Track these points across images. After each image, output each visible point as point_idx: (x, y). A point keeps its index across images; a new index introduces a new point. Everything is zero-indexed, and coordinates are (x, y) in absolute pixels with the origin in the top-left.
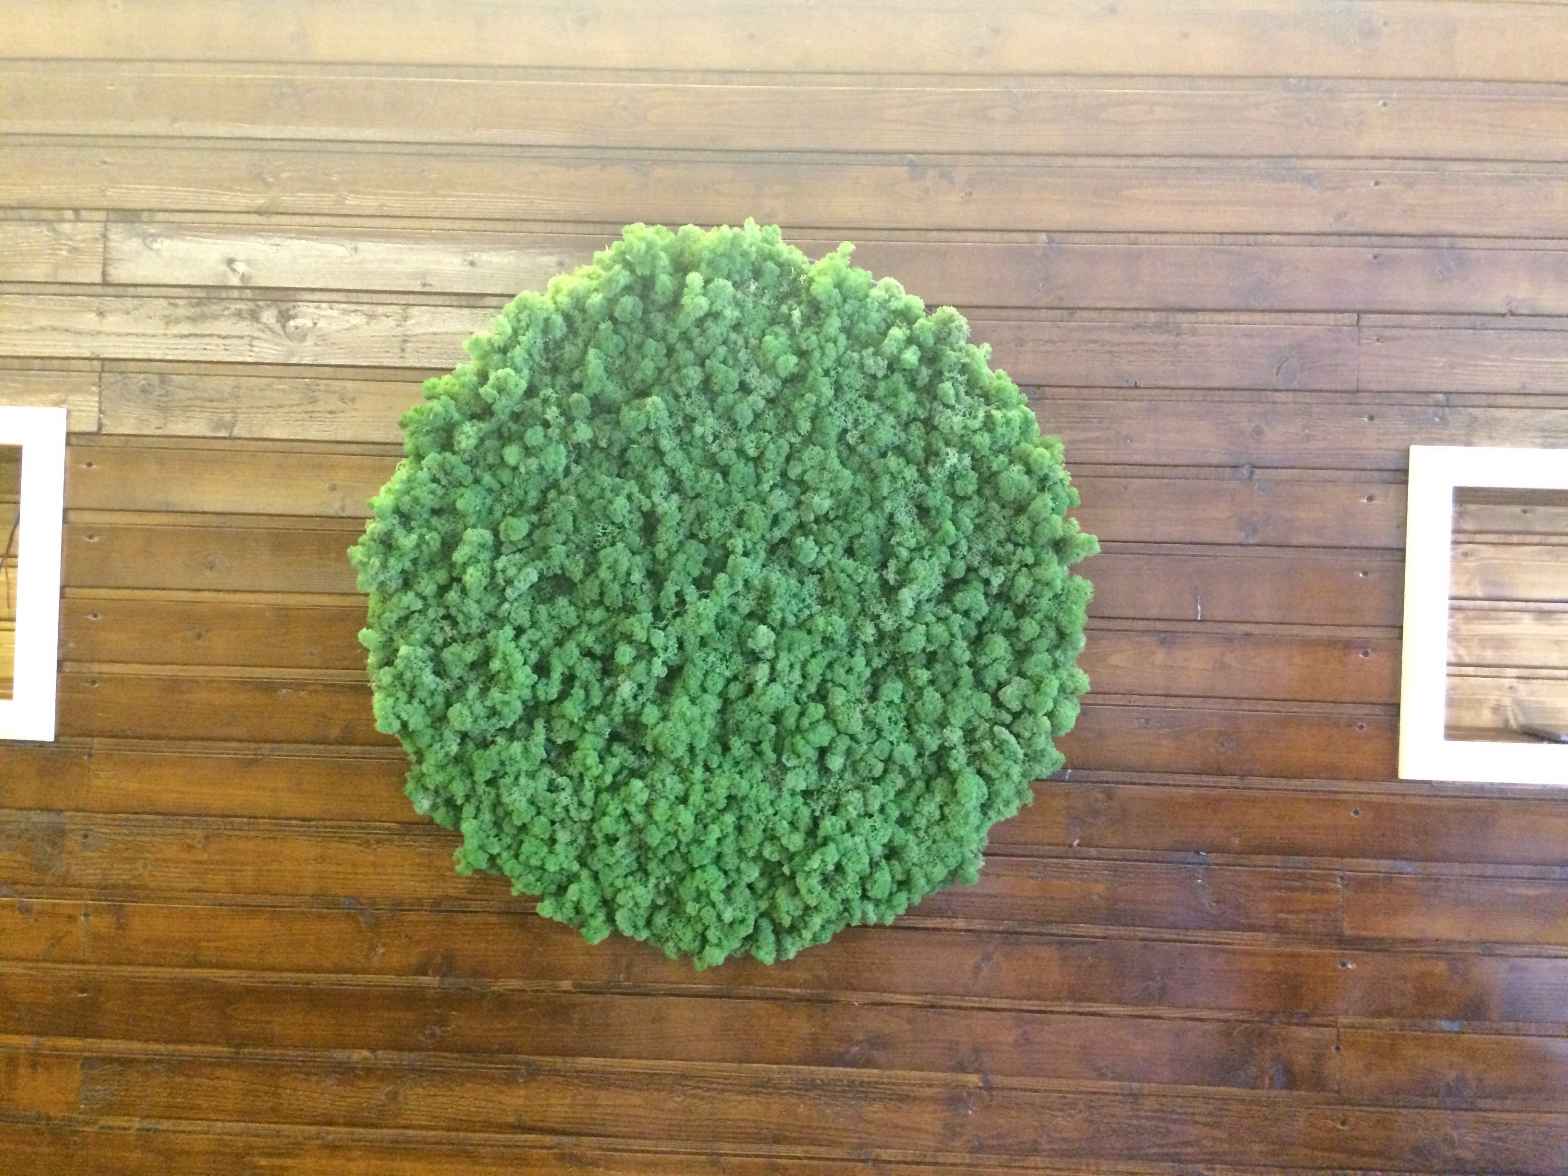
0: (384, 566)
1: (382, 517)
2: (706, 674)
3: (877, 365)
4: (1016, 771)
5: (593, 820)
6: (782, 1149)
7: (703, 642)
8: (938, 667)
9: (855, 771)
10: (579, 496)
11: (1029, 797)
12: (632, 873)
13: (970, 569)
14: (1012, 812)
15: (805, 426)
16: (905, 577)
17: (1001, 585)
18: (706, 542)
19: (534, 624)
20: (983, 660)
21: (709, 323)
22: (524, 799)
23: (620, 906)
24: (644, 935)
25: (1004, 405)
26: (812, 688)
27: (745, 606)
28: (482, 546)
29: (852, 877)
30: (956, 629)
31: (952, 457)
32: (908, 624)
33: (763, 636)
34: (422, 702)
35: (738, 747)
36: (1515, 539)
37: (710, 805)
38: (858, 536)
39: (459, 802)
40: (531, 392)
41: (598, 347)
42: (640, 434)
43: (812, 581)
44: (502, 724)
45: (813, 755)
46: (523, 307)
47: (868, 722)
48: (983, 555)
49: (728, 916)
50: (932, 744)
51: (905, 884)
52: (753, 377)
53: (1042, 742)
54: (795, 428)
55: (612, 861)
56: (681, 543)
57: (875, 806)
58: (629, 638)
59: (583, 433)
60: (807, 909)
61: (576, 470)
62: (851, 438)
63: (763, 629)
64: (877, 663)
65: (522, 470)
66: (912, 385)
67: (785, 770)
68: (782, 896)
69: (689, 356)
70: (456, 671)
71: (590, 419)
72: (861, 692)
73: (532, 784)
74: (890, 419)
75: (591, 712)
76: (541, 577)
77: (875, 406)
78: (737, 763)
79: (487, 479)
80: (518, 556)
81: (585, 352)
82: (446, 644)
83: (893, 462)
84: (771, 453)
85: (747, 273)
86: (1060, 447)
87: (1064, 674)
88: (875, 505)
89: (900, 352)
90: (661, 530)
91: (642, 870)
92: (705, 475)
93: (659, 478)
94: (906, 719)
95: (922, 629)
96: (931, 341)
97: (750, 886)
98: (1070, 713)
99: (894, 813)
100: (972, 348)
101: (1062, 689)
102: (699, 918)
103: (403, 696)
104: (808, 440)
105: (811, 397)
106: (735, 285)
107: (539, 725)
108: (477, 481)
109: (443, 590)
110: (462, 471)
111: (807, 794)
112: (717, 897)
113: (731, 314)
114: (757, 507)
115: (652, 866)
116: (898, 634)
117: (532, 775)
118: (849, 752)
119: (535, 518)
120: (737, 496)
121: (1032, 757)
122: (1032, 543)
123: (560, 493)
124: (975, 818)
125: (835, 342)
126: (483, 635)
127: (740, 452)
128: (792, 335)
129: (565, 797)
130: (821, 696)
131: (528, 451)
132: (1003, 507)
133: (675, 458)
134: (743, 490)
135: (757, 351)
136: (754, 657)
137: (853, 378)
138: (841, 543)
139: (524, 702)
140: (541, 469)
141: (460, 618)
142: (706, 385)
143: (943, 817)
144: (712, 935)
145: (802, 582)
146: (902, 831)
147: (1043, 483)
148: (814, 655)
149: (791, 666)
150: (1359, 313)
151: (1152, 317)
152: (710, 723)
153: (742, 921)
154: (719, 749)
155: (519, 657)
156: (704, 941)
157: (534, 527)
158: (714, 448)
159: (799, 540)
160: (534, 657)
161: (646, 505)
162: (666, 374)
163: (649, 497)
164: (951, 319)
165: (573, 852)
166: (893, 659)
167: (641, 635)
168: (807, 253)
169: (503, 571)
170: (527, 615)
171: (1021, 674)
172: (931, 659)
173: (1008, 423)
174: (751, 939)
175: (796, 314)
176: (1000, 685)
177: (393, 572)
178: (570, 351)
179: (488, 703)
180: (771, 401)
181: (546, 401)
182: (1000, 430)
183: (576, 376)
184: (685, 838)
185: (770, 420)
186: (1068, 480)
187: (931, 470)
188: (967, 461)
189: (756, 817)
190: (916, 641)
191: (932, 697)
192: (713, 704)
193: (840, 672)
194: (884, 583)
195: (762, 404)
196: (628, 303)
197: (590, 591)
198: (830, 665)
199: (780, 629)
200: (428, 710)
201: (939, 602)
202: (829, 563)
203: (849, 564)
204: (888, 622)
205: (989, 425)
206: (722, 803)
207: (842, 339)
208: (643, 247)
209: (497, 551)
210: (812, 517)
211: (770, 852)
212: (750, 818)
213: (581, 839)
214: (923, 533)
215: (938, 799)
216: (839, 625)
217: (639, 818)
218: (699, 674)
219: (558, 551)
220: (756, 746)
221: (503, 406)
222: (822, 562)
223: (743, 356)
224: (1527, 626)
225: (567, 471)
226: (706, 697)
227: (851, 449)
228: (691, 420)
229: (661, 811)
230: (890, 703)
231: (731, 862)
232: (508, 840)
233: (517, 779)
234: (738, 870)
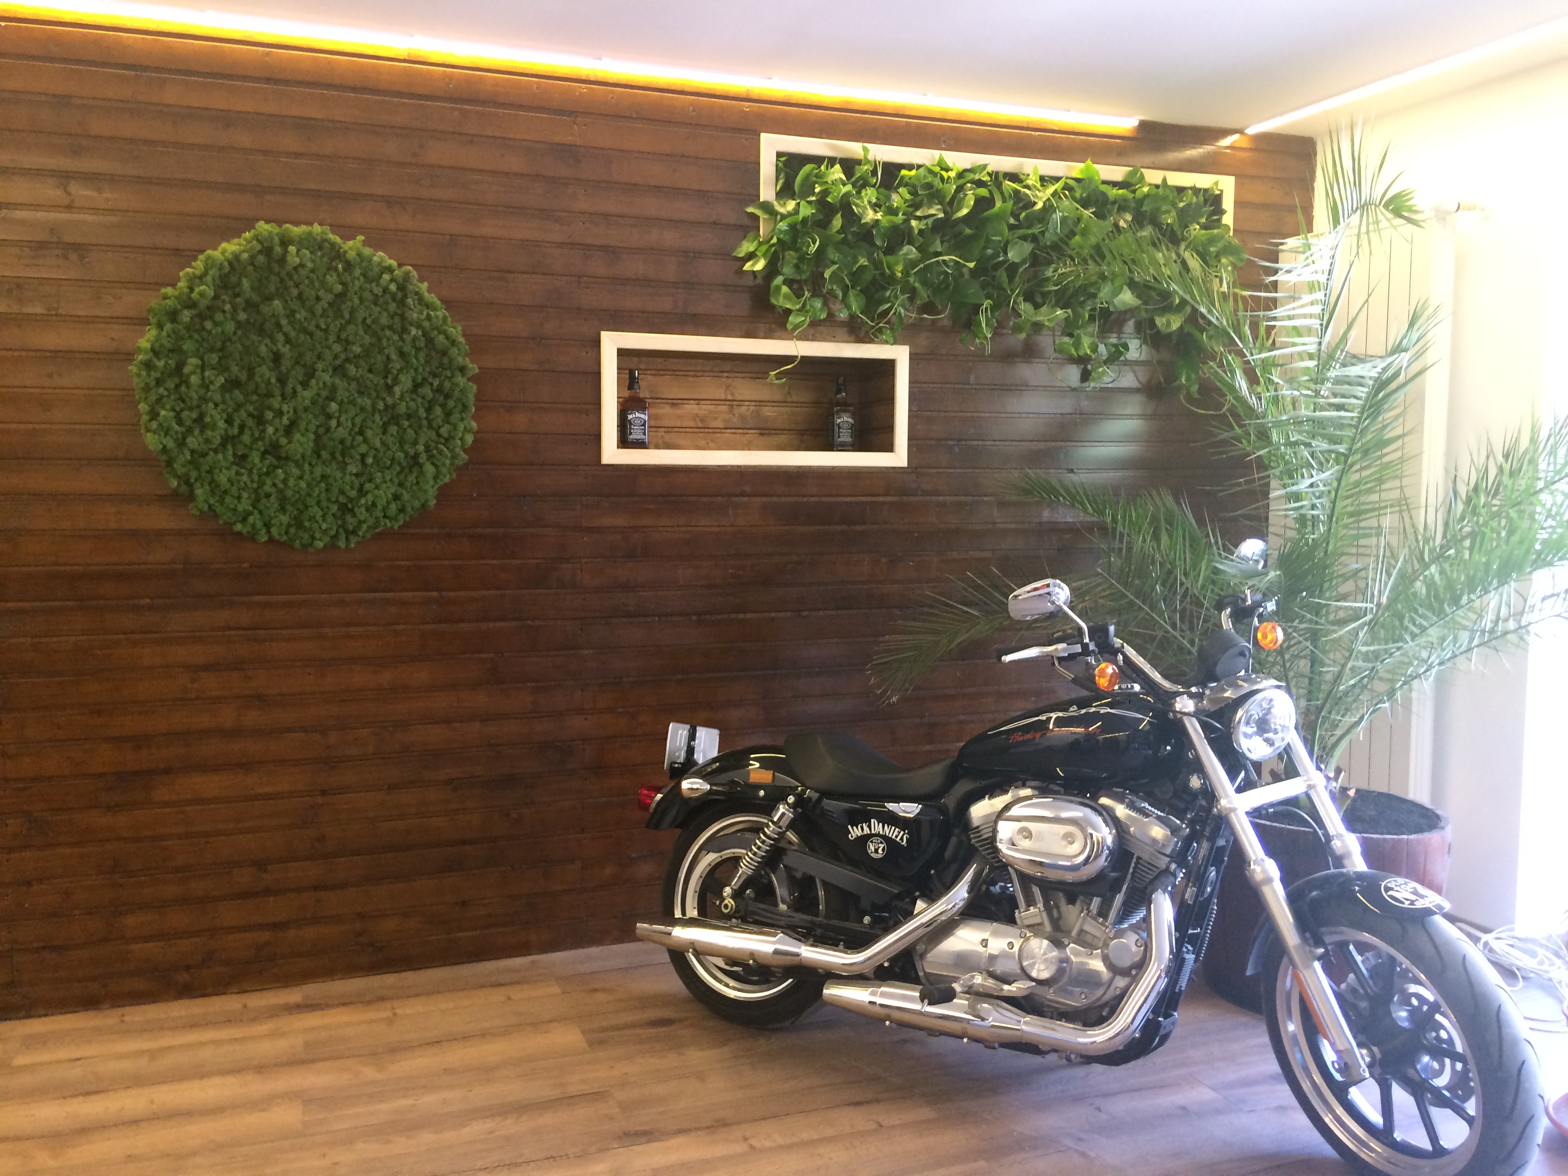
0: (149, 375)
1: (146, 353)
2: (307, 424)
3: (378, 291)
4: (448, 462)
5: (258, 488)
6: (352, 629)
7: (306, 410)
8: (412, 420)
9: (378, 465)
10: (242, 345)
11: (454, 476)
12: (278, 511)
13: (424, 379)
14: (447, 479)
15: (347, 316)
16: (396, 381)
17: (438, 386)
18: (304, 366)
19: (224, 402)
20: (431, 417)
21: (300, 269)
22: (226, 479)
23: (273, 525)
24: (285, 538)
25: (435, 309)
26: (357, 429)
27: (324, 393)
28: (197, 366)
29: (380, 507)
30: (419, 404)
31: (414, 331)
32: (398, 401)
33: (334, 406)
34: (172, 437)
35: (325, 454)
36: (662, 373)
37: (313, 479)
38: (374, 364)
39: (192, 481)
40: (216, 297)
41: (246, 277)
42: (271, 317)
43: (354, 384)
44: (211, 446)
45: (358, 457)
46: (209, 257)
47: (383, 443)
48: (429, 373)
49: (324, 526)
50: (412, 452)
51: (402, 510)
52: (322, 293)
53: (458, 450)
54: (342, 317)
55: (268, 505)
56: (293, 367)
57: (388, 478)
58: (270, 408)
59: (242, 316)
60: (361, 522)
61: (239, 332)
62: (368, 321)
63: (333, 405)
64: (385, 419)
65: (214, 332)
66: (394, 300)
67: (347, 464)
68: (349, 518)
69: (291, 283)
70: (188, 423)
71: (244, 310)
72: (379, 431)
73: (228, 472)
74: (385, 314)
75: (255, 440)
76: (226, 380)
77: (378, 309)
78: (324, 462)
79: (196, 336)
80: (214, 371)
81: (240, 279)
82: (182, 410)
83: (388, 333)
84: (332, 327)
85: (316, 247)
86: (460, 328)
87: (466, 422)
88: (381, 351)
89: (388, 285)
90: (283, 361)
91: (283, 509)
92: (302, 336)
93: (280, 337)
94: (400, 444)
95: (404, 404)
96: (401, 280)
97: (333, 515)
98: (470, 439)
99: (396, 481)
100: (420, 284)
101: (465, 428)
102: (311, 528)
103: (162, 434)
104: (349, 322)
105: (349, 303)
106: (311, 253)
107: (229, 447)
108: (190, 337)
109: (178, 386)
110: (183, 332)
111: (357, 475)
112: (319, 518)
113: (310, 265)
114: (327, 351)
115: (289, 508)
116: (394, 406)
117: (228, 469)
118: (375, 457)
119: (221, 354)
120: (318, 346)
121: (454, 457)
122: (450, 368)
123: (232, 343)
124: (431, 482)
125: (359, 279)
126: (199, 406)
127: (318, 326)
128: (339, 276)
129: (245, 478)
130: (361, 433)
131: (216, 324)
132: (437, 352)
133: (287, 328)
134: (320, 343)
135: (323, 283)
136: (329, 417)
137: (367, 295)
138: (366, 367)
139: (221, 437)
140: (223, 332)
141: (187, 399)
142: (300, 296)
143: (418, 483)
144: (317, 535)
145: (349, 384)
146: (400, 489)
147: (453, 343)
148: (357, 415)
149: (347, 420)
150: (579, 277)
151: (496, 274)
152: (311, 444)
153: (330, 529)
154: (315, 456)
155: (218, 417)
156: (313, 538)
157: (220, 358)
158: (305, 324)
159: (348, 365)
160: (225, 416)
161: (275, 349)
162: (281, 290)
163: (276, 345)
164: (410, 272)
165: (249, 502)
166: (392, 418)
167: (276, 406)
168: (341, 238)
169: (209, 377)
170: (220, 397)
171: (449, 423)
172: (409, 417)
173: (437, 317)
174: (335, 537)
175: (340, 266)
176: (439, 427)
177: (152, 378)
178: (234, 279)
179: (205, 436)
180: (330, 304)
181: (223, 301)
182: (434, 320)
183: (237, 290)
184: (303, 493)
185: (330, 313)
186: (464, 342)
187: (405, 336)
188: (420, 333)
189: (335, 485)
190: (402, 408)
191: (410, 432)
192: (312, 437)
193: (369, 423)
194: (387, 384)
195: (326, 306)
196: (261, 259)
197: (251, 387)
198: (364, 420)
199: (341, 404)
200: (176, 440)
201: (411, 393)
202: (361, 376)
203: (371, 376)
204: (390, 401)
205: (429, 318)
206: (319, 479)
207: (362, 279)
208: (266, 234)
209: (203, 368)
210: (352, 355)
211: (342, 499)
212: (331, 485)
213: (253, 496)
214: (403, 364)
215: (415, 474)
216: (367, 402)
217: (281, 486)
218: (304, 423)
219: (235, 369)
220: (333, 454)
221: (203, 303)
222: (358, 375)
223: (316, 284)
224: (667, 410)
225: (235, 333)
226: (308, 433)
227: (369, 326)
228: (293, 312)
229: (291, 482)
230: (392, 435)
231: (324, 504)
232: (217, 498)
233: (221, 471)
234: (328, 507)
